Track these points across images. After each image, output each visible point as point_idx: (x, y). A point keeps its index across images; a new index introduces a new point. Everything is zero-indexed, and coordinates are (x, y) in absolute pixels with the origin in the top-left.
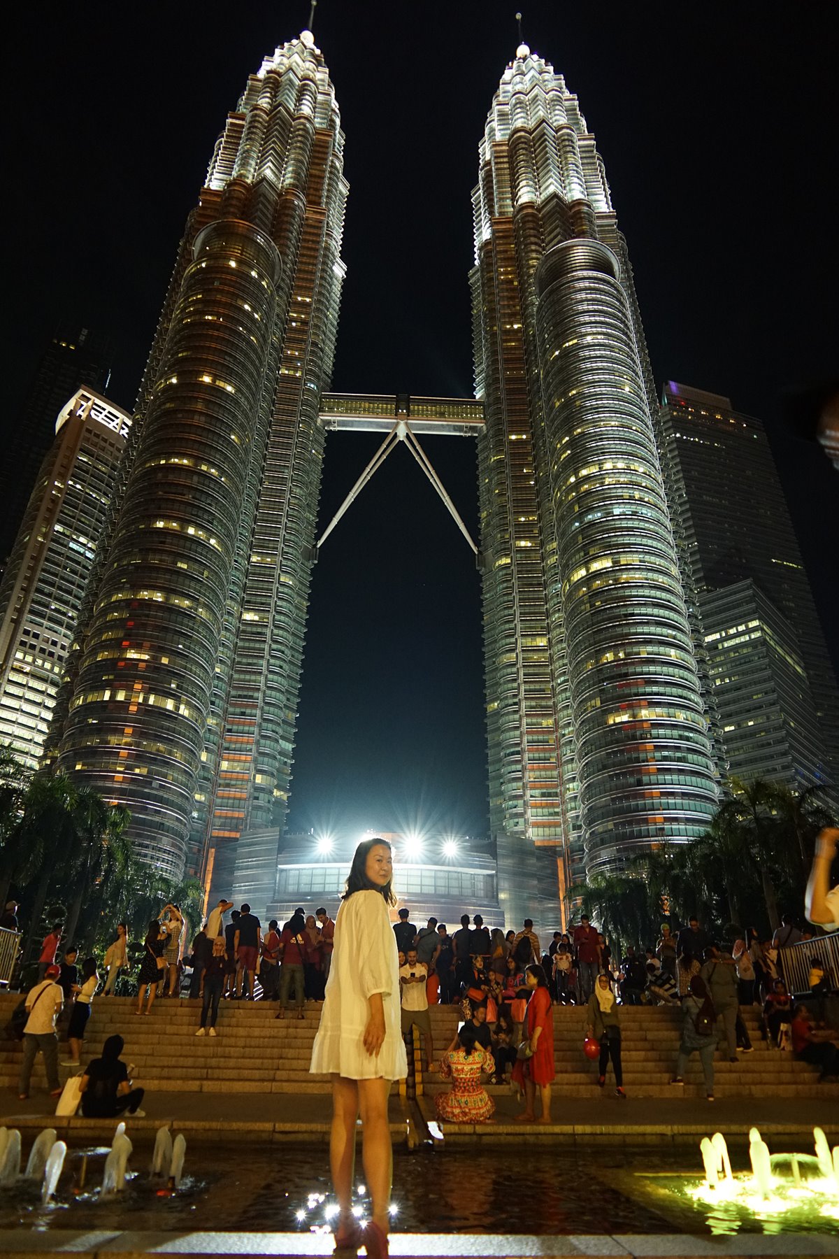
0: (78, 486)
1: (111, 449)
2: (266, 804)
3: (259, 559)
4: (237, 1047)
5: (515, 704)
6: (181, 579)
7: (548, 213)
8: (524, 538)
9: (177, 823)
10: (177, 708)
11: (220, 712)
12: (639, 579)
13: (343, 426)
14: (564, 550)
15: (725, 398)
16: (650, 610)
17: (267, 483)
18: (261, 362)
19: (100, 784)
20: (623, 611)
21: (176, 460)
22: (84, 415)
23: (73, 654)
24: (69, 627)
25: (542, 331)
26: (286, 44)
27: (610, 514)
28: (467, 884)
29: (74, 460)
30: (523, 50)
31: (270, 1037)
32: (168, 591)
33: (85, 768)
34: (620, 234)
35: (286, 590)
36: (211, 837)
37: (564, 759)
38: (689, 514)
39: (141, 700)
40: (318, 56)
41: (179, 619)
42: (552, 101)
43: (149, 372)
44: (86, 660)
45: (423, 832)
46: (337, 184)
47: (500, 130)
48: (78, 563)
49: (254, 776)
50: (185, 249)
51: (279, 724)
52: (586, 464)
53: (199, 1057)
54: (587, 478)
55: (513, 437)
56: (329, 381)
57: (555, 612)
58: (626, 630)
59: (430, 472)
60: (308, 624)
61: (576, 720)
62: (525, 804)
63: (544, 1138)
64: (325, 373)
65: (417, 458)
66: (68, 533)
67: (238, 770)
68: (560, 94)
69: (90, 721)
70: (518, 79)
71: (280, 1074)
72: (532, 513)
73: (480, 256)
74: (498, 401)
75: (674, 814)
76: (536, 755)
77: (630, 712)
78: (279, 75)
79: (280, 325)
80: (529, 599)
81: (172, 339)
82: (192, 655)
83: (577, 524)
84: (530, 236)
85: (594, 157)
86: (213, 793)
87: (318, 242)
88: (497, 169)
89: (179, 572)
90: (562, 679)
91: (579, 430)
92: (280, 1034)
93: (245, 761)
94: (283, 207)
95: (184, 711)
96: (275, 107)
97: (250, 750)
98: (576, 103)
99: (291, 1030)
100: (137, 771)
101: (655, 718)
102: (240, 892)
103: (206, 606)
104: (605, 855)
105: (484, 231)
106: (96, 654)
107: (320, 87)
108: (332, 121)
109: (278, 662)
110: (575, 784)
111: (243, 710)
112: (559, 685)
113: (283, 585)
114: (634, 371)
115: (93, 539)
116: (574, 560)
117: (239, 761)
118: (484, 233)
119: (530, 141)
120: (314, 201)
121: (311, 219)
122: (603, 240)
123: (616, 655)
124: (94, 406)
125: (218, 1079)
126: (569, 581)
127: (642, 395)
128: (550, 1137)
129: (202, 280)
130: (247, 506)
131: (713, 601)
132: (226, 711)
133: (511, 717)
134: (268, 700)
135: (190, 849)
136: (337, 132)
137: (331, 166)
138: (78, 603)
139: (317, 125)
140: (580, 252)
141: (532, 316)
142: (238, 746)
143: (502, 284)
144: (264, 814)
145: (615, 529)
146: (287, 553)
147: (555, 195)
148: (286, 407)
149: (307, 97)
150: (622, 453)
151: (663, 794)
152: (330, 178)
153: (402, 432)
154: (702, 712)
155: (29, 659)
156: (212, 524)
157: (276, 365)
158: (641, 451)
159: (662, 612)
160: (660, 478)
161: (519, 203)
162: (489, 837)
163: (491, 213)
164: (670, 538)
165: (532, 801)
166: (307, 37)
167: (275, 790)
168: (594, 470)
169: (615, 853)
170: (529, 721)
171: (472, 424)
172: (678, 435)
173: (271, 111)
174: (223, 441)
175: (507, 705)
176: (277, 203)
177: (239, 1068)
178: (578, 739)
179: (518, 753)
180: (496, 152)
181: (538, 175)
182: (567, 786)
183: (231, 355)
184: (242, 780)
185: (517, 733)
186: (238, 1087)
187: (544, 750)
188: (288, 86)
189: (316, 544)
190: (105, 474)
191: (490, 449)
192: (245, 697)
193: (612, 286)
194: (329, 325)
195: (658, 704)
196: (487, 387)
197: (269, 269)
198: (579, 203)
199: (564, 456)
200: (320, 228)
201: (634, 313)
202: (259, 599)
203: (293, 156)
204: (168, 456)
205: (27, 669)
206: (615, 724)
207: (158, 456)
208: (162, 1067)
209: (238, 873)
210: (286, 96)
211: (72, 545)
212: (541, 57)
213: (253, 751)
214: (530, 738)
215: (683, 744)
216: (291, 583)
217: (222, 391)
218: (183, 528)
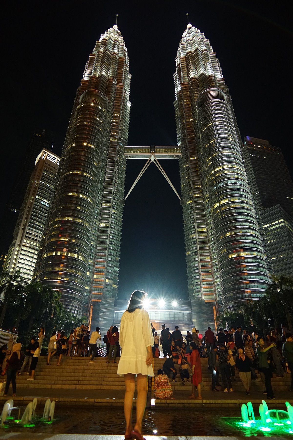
0: (43, 183)
1: (54, 169)
2: (110, 290)
3: (105, 204)
4: (90, 373)
5: (196, 252)
6: (78, 212)
7: (200, 80)
8: (197, 194)
9: (79, 297)
10: (78, 257)
11: (93, 258)
12: (238, 206)
13: (132, 157)
14: (211, 197)
15: (267, 141)
16: (242, 217)
17: (107, 178)
18: (103, 137)
19: (53, 284)
20: (233, 218)
21: (75, 172)
22: (45, 158)
23: (43, 240)
24: (41, 231)
25: (200, 121)
26: (108, 30)
27: (227, 183)
28: (181, 316)
29: (42, 174)
30: (189, 25)
31: (101, 370)
32: (74, 217)
33: (48, 278)
34: (226, 86)
35: (114, 215)
36: (91, 302)
37: (214, 271)
38: (256, 183)
39: (66, 255)
40: (119, 33)
41: (78, 226)
42: (200, 42)
43: (66, 142)
44: (47, 241)
45: (165, 299)
46: (127, 75)
47: (182, 53)
48: (44, 209)
49: (106, 280)
50: (76, 100)
51: (113, 262)
52: (218, 166)
53: (75, 377)
54: (218, 171)
55: (192, 158)
56: (127, 142)
57: (208, 219)
58: (234, 224)
59: (163, 172)
60: (123, 226)
61: (218, 257)
62: (201, 287)
63: (191, 404)
64: (125, 140)
65: (158, 167)
66: (40, 199)
67: (100, 278)
68: (203, 39)
69: (49, 262)
70: (188, 35)
71: (103, 383)
72: (199, 185)
73: (177, 96)
74: (186, 146)
75: (254, 289)
76: (204, 270)
77: (237, 253)
78: (106, 40)
79: (109, 124)
80: (199, 215)
81: (73, 131)
82: (83, 239)
83: (215, 188)
84: (194, 88)
85: (216, 60)
86: (91, 286)
87: (121, 95)
88: (182, 66)
89: (78, 210)
90: (212, 242)
91: (214, 155)
92: (105, 369)
93: (102, 275)
94: (109, 84)
95: (80, 258)
96: (105, 51)
97: (104, 271)
98: (209, 42)
99: (109, 367)
100: (65, 279)
101: (246, 255)
102: (102, 321)
103: (87, 222)
104: (230, 305)
105: (178, 88)
106: (50, 239)
107: (120, 43)
108: (125, 54)
109: (112, 240)
110: (218, 280)
111: (101, 257)
112: (211, 245)
113: (114, 213)
114: (233, 133)
115: (49, 200)
116: (214, 200)
117: (100, 275)
118: (179, 89)
119: (193, 56)
120: (120, 82)
121: (119, 87)
122: (220, 88)
123: (231, 233)
124: (48, 155)
125: (82, 385)
126: (213, 208)
127: (236, 141)
128: (194, 404)
129: (82, 110)
130: (100, 187)
131: (266, 213)
132: (95, 258)
133: (195, 257)
134: (109, 253)
135: (84, 306)
136: (127, 58)
137: (125, 69)
138: (44, 222)
139: (120, 56)
140: (212, 93)
141: (196, 116)
142: (100, 270)
143: (185, 106)
144: (109, 293)
145: (229, 189)
146: (114, 202)
147: (203, 74)
148: (112, 152)
149: (116, 47)
150: (230, 162)
151: (250, 282)
152: (125, 73)
153: (153, 159)
154: (263, 253)
155: (28, 242)
156: (88, 193)
157: (109, 138)
158: (237, 161)
159: (247, 217)
160: (244, 170)
161: (190, 77)
162: (189, 299)
163: (181, 81)
164: (249, 191)
165: (203, 286)
166: (115, 27)
167: (113, 285)
168: (220, 168)
169: (234, 304)
170: (201, 258)
171: (177, 155)
172: (250, 155)
173: (104, 52)
174: (91, 165)
175: (193, 253)
176: (107, 83)
177: (90, 381)
178: (219, 264)
179: (198, 269)
180: (181, 61)
181: (196, 67)
182: (216, 281)
183: (93, 135)
184: (101, 281)
185: (197, 262)
186: (89, 387)
187: (207, 268)
188: (109, 44)
189: (124, 199)
190: (52, 178)
191: (184, 163)
192: (102, 252)
193: (224, 104)
194: (126, 123)
195: (247, 250)
196: (182, 141)
197: (105, 105)
198: (211, 76)
199: (210, 164)
200: (122, 90)
201: (232, 113)
202: (105, 219)
203: (112, 67)
204: (73, 171)
205: (28, 245)
206: (232, 258)
207: (69, 171)
208: (63, 380)
209: (101, 314)
210: (109, 47)
211: (42, 202)
212: (196, 27)
213: (105, 271)
214: (202, 264)
215: (257, 264)
216: (116, 212)
217: (90, 148)
218: (78, 195)
